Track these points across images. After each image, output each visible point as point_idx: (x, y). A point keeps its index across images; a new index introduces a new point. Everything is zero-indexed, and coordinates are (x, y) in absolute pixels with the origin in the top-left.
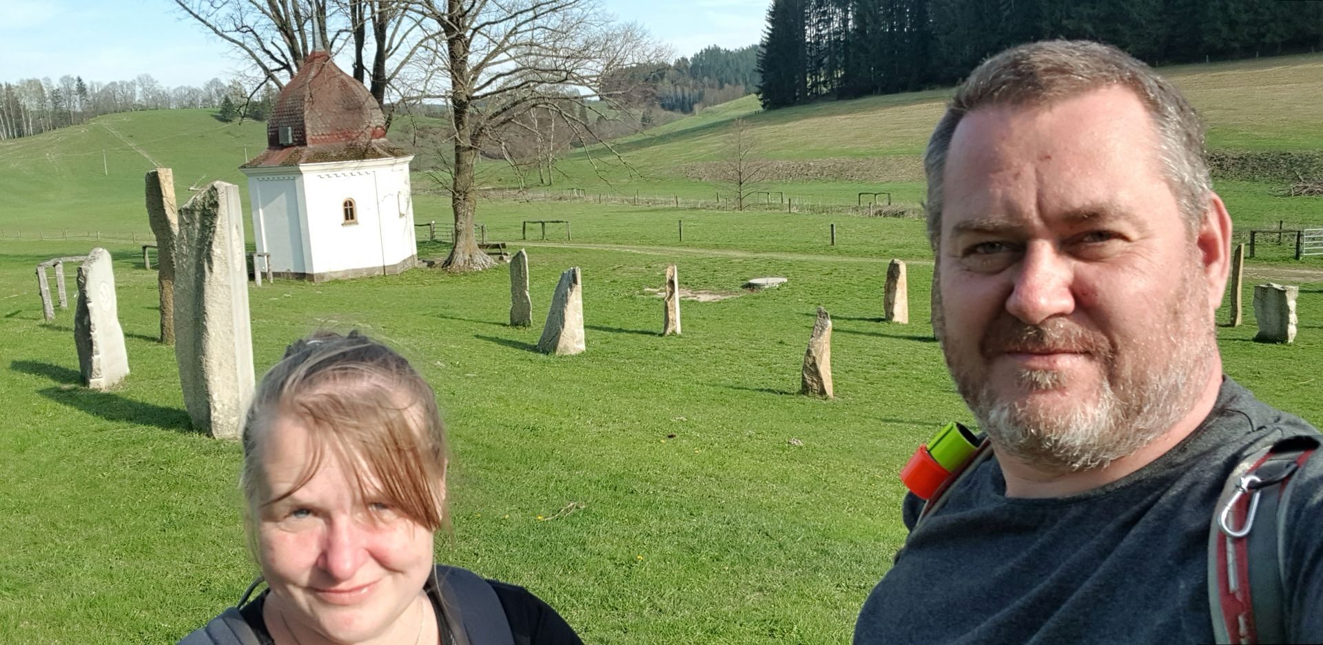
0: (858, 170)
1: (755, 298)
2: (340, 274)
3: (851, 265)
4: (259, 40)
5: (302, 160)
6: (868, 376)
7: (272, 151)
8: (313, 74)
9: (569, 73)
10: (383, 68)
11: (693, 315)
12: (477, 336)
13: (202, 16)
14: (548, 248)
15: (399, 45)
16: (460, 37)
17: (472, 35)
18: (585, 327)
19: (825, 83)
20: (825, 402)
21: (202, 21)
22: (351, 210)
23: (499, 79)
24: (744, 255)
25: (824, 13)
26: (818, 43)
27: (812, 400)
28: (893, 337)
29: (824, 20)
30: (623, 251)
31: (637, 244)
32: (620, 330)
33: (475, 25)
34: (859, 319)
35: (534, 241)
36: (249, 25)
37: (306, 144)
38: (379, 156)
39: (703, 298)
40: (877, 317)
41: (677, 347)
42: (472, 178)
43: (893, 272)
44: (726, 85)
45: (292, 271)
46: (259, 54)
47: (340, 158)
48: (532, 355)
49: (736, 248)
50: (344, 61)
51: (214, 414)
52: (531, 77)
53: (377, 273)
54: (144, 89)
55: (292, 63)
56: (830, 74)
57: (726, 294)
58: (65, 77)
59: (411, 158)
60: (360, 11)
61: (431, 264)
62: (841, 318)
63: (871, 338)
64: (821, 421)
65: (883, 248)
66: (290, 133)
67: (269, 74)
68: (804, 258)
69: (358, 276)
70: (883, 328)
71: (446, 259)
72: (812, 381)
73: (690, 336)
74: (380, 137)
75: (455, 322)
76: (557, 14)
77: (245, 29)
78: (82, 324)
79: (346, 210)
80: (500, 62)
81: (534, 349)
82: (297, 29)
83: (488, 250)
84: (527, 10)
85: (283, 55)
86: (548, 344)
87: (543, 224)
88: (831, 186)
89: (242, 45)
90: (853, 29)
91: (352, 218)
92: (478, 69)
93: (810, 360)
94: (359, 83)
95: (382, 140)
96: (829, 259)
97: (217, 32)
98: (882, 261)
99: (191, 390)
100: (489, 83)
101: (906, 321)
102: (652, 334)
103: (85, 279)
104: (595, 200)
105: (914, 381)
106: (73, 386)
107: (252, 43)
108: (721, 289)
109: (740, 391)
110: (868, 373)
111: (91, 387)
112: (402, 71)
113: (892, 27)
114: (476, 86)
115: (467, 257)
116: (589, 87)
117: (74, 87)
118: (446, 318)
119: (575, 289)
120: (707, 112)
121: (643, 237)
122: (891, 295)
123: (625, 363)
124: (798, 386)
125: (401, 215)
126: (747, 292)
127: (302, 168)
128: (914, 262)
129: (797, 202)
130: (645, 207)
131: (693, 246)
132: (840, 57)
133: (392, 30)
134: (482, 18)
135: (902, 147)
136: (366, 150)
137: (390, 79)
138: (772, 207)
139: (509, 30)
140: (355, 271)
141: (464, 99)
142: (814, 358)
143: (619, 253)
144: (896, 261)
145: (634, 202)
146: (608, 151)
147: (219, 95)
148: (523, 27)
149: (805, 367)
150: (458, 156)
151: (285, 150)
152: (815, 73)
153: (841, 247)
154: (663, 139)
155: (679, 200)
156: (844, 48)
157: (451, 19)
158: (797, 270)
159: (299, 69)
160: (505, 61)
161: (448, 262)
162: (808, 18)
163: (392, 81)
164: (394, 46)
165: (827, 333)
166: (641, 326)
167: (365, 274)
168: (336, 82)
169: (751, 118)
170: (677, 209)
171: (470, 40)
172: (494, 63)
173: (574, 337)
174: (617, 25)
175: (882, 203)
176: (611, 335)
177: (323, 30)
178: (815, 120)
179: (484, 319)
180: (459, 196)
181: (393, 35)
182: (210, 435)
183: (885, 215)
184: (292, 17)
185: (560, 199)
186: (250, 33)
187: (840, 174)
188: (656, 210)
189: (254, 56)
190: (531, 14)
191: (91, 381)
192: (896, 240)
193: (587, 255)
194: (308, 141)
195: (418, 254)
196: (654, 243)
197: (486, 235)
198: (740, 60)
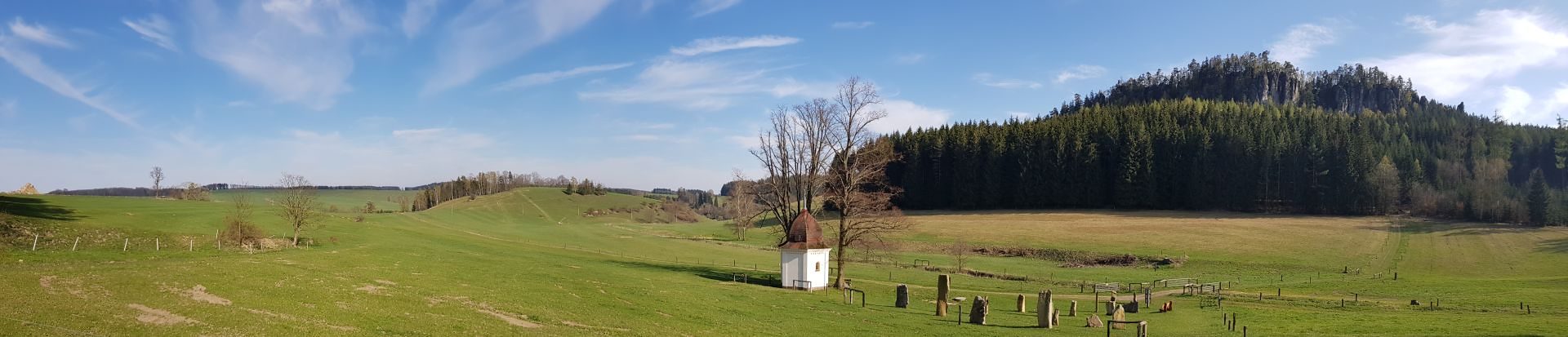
2: (814, 289)
5: (807, 248)
22: (818, 266)
37: (806, 242)
61: (829, 286)
69: (818, 290)
71: (834, 284)
91: (818, 269)
115: (843, 284)
127: (808, 251)
136: (823, 245)
161: (836, 285)
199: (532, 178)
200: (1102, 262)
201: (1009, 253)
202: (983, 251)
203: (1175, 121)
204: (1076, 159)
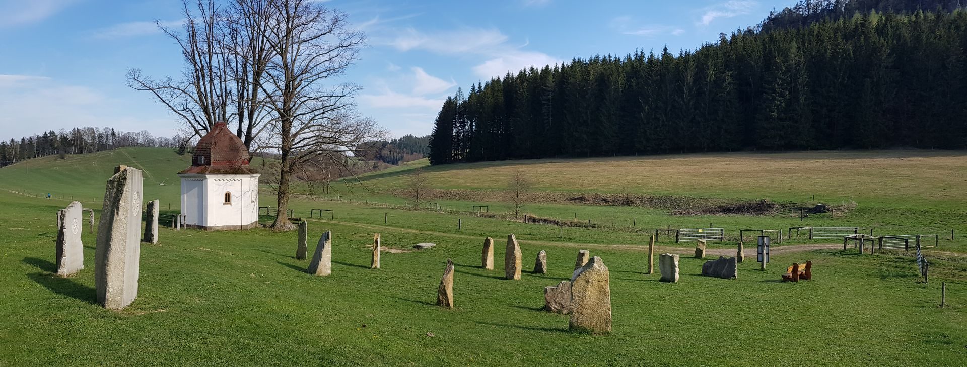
0: (473, 195)
1: (419, 253)
2: (220, 228)
3: (467, 239)
4: (194, 115)
5: (207, 172)
6: (471, 297)
7: (193, 167)
8: (217, 132)
9: (337, 139)
10: (251, 132)
11: (387, 259)
12: (278, 262)
13: (167, 101)
14: (322, 222)
15: (259, 122)
16: (287, 120)
17: (293, 119)
18: (332, 262)
19: (460, 154)
20: (449, 310)
21: (167, 104)
22: (229, 197)
23: (304, 140)
24: (416, 232)
25: (462, 122)
26: (458, 136)
27: (442, 309)
28: (485, 276)
29: (462, 125)
30: (358, 226)
31: (365, 223)
32: (350, 265)
33: (295, 115)
34: (469, 266)
35: (316, 219)
36: (190, 108)
37: (210, 165)
38: (244, 173)
39: (394, 251)
40: (478, 266)
41: (376, 275)
42: (288, 186)
43: (487, 244)
44: (415, 153)
45: (197, 224)
46: (193, 121)
47: (226, 172)
48: (303, 274)
49: (412, 228)
50: (233, 128)
51: (108, 294)
52: (319, 140)
53: (238, 228)
54: (144, 137)
55: (208, 127)
56: (463, 150)
57: (405, 250)
58: (106, 128)
59: (260, 175)
60: (242, 105)
61: (265, 226)
62: (461, 266)
63: (475, 276)
64: (445, 321)
65: (483, 232)
66: (203, 159)
67: (197, 132)
68: (445, 235)
69: (229, 229)
70: (481, 272)
71: (272, 224)
72: (443, 298)
73: (384, 270)
74: (246, 164)
75: (269, 255)
76: (334, 112)
77: (187, 110)
78: (60, 240)
79: (226, 197)
80: (305, 133)
81: (305, 271)
82: (212, 111)
83: (293, 221)
84: (320, 109)
85: (204, 123)
86: (312, 269)
87: (321, 211)
88: (461, 202)
89: (185, 117)
90: (475, 130)
91: (229, 201)
92: (295, 135)
93: (442, 287)
94: (238, 138)
95: (247, 165)
96: (457, 236)
97: (173, 109)
98: (482, 238)
99: (99, 280)
100: (299, 142)
101: (492, 269)
102: (366, 267)
103: (64, 216)
104: (347, 202)
105: (495, 300)
106: (50, 272)
107: (189, 116)
108: (403, 248)
109: (405, 301)
110: (472, 295)
111: (59, 274)
112: (259, 135)
113: (493, 131)
114: (293, 143)
115: (282, 224)
116: (347, 147)
117: (110, 133)
118: (265, 252)
119: (328, 242)
120: (405, 165)
121: (368, 220)
122: (485, 255)
123: (350, 282)
124: (435, 300)
125: (252, 202)
126: (415, 250)
127: (206, 176)
128: (498, 239)
129: (444, 209)
130: (370, 206)
131: (392, 226)
132: (468, 142)
133: (257, 115)
134: (299, 111)
135: (495, 186)
136: (239, 170)
137: (254, 137)
138: (431, 210)
139: (311, 118)
140: (227, 227)
141: (287, 149)
142: (444, 286)
143: (355, 227)
144: (489, 238)
145: (365, 204)
146: (355, 180)
147: (179, 143)
148: (317, 117)
149: (439, 290)
150: (282, 175)
151: (200, 167)
152: (456, 150)
153: (463, 230)
154: (382, 176)
155: (387, 204)
156: (470, 139)
157: (284, 110)
158: (441, 240)
159: (211, 130)
160: (308, 132)
161: (273, 226)
162: (454, 124)
163: (255, 139)
164: (257, 123)
165: (452, 273)
166: (360, 263)
167: (232, 228)
168: (227, 137)
169: (425, 169)
170: (386, 208)
171: (292, 121)
172: (303, 133)
173: (326, 266)
174: (362, 118)
175: (484, 211)
176: (345, 267)
177: (224, 112)
178: (455, 171)
179: (284, 254)
180: (281, 195)
181: (257, 117)
182: (103, 306)
183: (485, 217)
184: (210, 105)
185: (332, 200)
186: (190, 112)
187: (465, 197)
188: (376, 208)
189: (190, 123)
190: (322, 111)
191: (59, 271)
192: (489, 229)
193: (340, 227)
194: (211, 163)
195: (259, 221)
196: (373, 223)
197: (293, 214)
198: (422, 142)
199: (141, 137)
200: (727, 210)
201: (614, 201)
202: (581, 199)
203: (839, 36)
204: (707, 93)
